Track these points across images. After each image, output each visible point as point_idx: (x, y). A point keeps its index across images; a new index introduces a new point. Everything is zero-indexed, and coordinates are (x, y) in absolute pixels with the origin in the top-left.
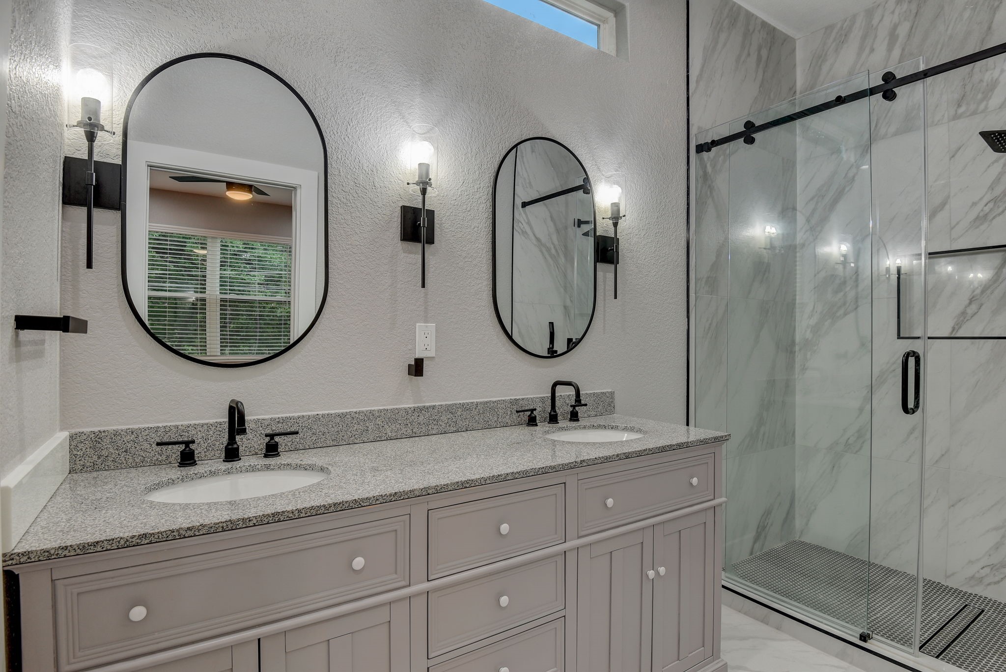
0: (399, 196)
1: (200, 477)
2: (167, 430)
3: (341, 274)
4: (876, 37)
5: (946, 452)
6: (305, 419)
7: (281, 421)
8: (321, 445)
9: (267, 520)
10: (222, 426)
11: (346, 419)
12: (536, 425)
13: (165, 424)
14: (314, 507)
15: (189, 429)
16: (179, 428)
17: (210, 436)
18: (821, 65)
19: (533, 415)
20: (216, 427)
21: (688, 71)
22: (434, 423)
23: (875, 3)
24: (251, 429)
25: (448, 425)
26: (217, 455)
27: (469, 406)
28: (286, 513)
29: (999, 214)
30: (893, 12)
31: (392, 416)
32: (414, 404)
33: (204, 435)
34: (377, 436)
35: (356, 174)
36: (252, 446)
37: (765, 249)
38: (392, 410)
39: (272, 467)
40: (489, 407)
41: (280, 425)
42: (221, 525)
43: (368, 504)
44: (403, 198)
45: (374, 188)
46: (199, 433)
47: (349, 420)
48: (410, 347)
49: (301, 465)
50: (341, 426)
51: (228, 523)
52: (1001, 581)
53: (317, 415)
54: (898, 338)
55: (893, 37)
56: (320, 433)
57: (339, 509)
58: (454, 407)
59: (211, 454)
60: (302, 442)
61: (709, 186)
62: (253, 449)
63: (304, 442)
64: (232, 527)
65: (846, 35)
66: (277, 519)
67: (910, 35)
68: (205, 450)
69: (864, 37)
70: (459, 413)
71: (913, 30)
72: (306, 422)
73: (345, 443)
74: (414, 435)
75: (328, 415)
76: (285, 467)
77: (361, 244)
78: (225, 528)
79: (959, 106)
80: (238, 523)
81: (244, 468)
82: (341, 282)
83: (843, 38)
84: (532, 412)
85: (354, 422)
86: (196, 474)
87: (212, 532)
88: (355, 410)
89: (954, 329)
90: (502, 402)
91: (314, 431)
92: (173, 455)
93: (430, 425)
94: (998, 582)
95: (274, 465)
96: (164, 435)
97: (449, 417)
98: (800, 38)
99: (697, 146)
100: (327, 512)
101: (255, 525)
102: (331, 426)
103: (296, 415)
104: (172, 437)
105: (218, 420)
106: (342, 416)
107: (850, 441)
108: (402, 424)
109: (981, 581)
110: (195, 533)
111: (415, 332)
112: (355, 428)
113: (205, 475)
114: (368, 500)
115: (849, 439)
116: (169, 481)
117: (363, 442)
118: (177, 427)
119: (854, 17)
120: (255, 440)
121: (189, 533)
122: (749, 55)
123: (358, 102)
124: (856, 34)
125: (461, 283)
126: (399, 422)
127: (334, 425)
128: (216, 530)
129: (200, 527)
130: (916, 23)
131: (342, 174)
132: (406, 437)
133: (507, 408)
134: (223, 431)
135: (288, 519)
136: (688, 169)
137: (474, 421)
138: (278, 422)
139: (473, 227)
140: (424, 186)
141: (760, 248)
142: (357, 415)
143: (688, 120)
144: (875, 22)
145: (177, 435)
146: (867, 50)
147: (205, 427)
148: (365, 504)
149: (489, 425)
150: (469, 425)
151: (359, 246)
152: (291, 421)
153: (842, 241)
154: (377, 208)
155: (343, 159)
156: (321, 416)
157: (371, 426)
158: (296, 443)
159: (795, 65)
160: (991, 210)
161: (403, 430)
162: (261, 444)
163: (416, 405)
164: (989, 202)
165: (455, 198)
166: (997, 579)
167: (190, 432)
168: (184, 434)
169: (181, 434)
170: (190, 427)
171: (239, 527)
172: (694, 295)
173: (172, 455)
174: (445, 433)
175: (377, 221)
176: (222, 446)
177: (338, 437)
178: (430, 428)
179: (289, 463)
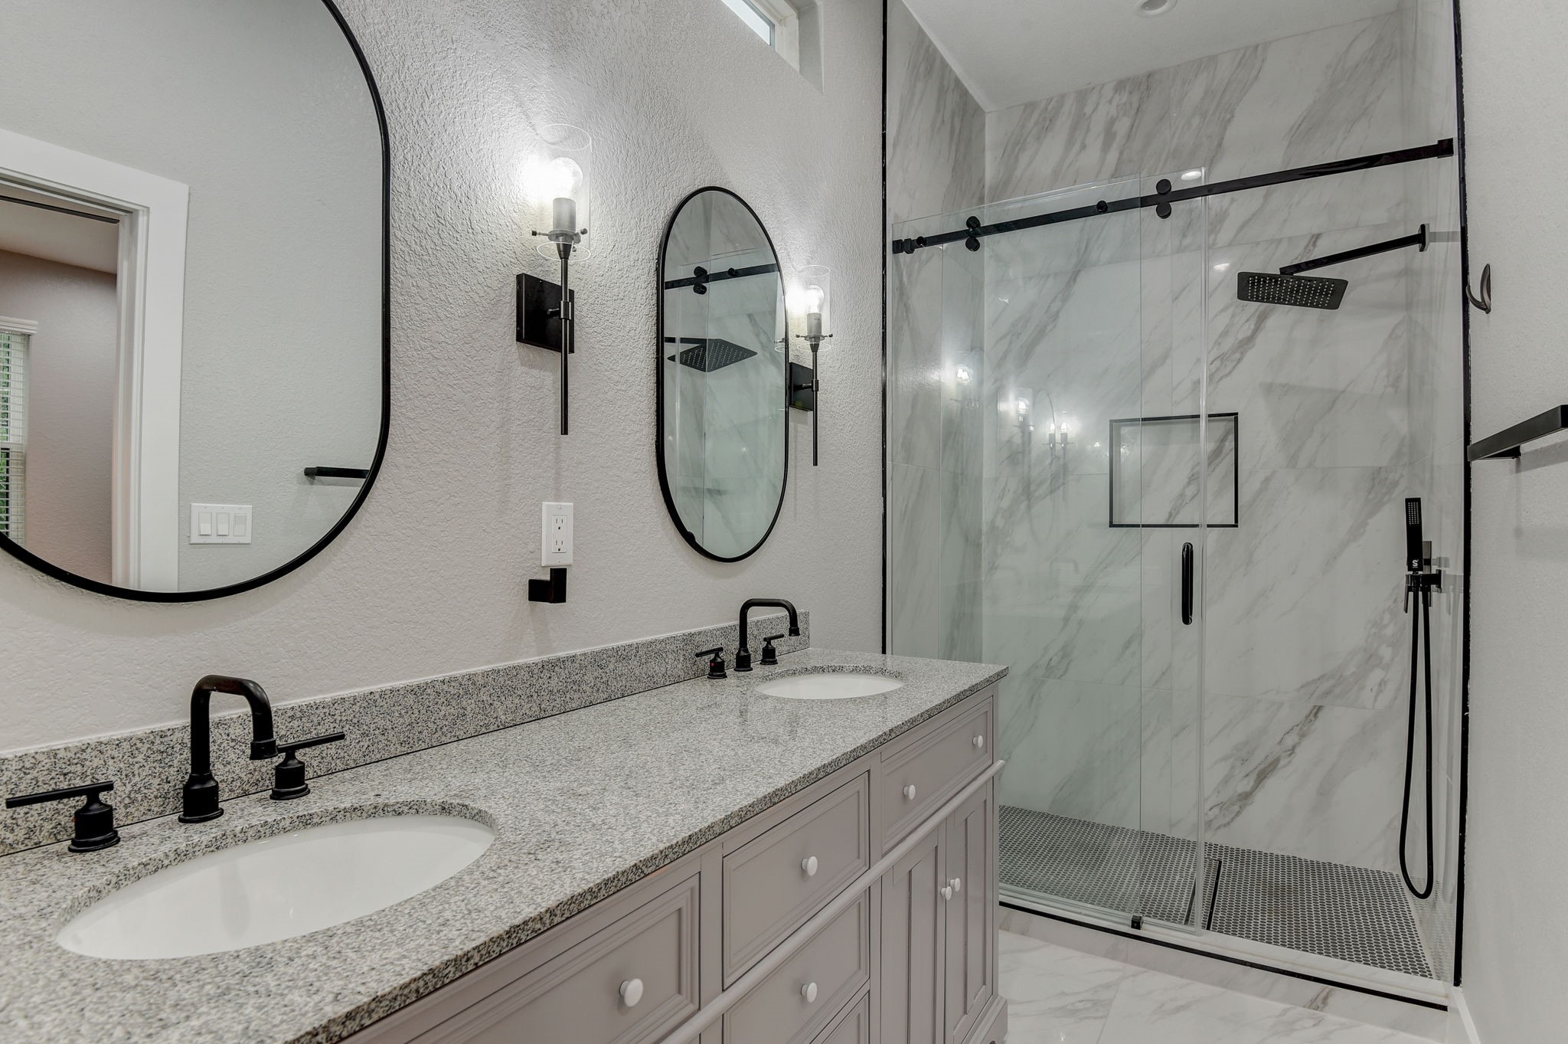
0: (514, 256)
1: (156, 871)
2: (28, 765)
3: (410, 399)
4: (1088, 130)
5: (1167, 670)
6: (347, 704)
7: (299, 714)
8: (378, 756)
9: (497, 950)
10: (166, 739)
11: (425, 697)
12: (725, 676)
13: (20, 750)
14: (575, 898)
15: (84, 756)
16: (58, 756)
17: (137, 766)
18: (1017, 156)
19: (719, 660)
20: (153, 743)
21: (884, 129)
22: (574, 688)
23: (1090, 84)
24: (233, 740)
25: (595, 688)
26: (156, 809)
27: (626, 651)
28: (530, 924)
29: (1226, 375)
30: (1110, 102)
31: (507, 682)
32: (539, 655)
33: (122, 765)
34: (482, 724)
35: (439, 198)
36: (236, 777)
37: (956, 401)
38: (507, 671)
39: (316, 820)
40: (653, 650)
41: (296, 723)
42: (413, 986)
43: (653, 868)
44: (520, 259)
45: (470, 231)
46: (110, 762)
47: (432, 697)
48: (531, 547)
49: (386, 805)
50: (416, 711)
51: (427, 978)
52: (1232, 821)
53: (371, 693)
54: (1110, 526)
55: (1109, 135)
56: (377, 732)
57: (613, 889)
58: (605, 656)
59: (142, 808)
60: (342, 754)
61: (905, 305)
62: (239, 784)
63: (346, 755)
64: (436, 983)
65: (1051, 121)
66: (515, 942)
67: (1129, 136)
68: (127, 801)
69: (1074, 128)
70: (611, 667)
71: (1134, 130)
72: (348, 712)
73: (424, 746)
74: (543, 714)
75: (392, 691)
76: (348, 814)
77: (447, 340)
78: (421, 991)
79: (1184, 236)
80: (447, 971)
81: (251, 832)
82: (412, 415)
83: (1047, 124)
84: (717, 655)
85: (440, 702)
86: (145, 865)
87: (397, 1008)
88: (440, 676)
89: (1170, 515)
90: (672, 640)
91: (366, 728)
92: (45, 824)
93: (567, 692)
94: (1228, 823)
95: (320, 814)
96: (21, 779)
97: (596, 674)
98: (991, 112)
99: (893, 242)
100: (595, 901)
101: (477, 967)
102: (397, 714)
103: (328, 697)
104: (40, 779)
105: (157, 726)
106: (417, 691)
107: (1053, 663)
108: (523, 697)
109: (1209, 826)
110: (363, 1022)
111: (540, 519)
112: (443, 713)
113: (166, 862)
114: (654, 861)
115: (1051, 660)
116: (91, 895)
117: (456, 739)
118: (54, 754)
119: (1063, 96)
120: (243, 762)
121: (352, 1026)
122: (943, 121)
123: (444, 54)
124: (1063, 124)
125: (612, 428)
126: (519, 693)
127: (403, 712)
128: (405, 1001)
129: (373, 1005)
130: (1137, 121)
131: (414, 194)
132: (531, 719)
133: (679, 651)
134: (170, 751)
135: (534, 934)
136: (883, 275)
137: (634, 678)
138: (292, 717)
139: (627, 329)
140: (566, 242)
141: (951, 399)
142: (445, 687)
143: (884, 201)
144: (1088, 110)
145: (53, 774)
146: (1077, 146)
147: (126, 745)
148: (650, 870)
149: (654, 683)
150: (626, 687)
151: (444, 344)
152: (318, 712)
153: (1020, 396)
154: (476, 271)
155: (416, 164)
156: (377, 696)
157: (470, 704)
158: (329, 759)
159: (984, 149)
160: (1218, 369)
161: (524, 708)
162: (255, 770)
163: (545, 657)
164: (1215, 359)
165: (601, 273)
166: (1227, 820)
167: (87, 763)
168: (72, 768)
169: (66, 771)
170: (89, 750)
171: (448, 981)
172: (891, 462)
173: (42, 826)
174: (592, 704)
175: (477, 299)
176: (166, 786)
177: (411, 735)
178: (568, 699)
179: (355, 805)
